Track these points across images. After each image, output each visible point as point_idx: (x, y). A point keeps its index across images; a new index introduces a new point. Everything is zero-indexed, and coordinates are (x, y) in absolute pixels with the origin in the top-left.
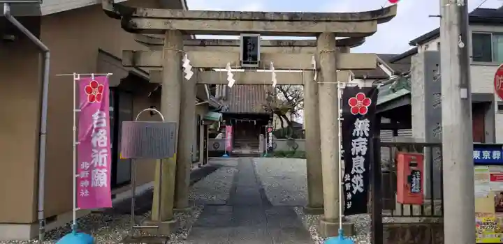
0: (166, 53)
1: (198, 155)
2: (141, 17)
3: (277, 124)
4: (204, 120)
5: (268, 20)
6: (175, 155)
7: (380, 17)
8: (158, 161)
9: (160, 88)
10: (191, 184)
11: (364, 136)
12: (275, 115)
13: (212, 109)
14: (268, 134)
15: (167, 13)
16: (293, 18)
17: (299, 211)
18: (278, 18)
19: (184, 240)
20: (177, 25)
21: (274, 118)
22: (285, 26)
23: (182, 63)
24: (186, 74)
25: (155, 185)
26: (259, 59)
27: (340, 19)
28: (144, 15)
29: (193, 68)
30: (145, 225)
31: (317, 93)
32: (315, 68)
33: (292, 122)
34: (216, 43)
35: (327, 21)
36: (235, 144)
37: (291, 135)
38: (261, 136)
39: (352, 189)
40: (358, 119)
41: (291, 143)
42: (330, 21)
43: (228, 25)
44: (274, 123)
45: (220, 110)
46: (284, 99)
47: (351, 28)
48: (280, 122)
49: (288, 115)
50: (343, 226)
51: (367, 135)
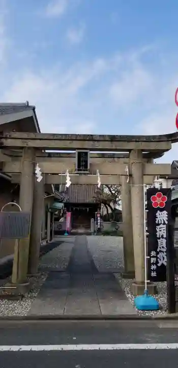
0: (23, 162)
1: (46, 233)
2: (6, 138)
3: (104, 210)
4: (51, 208)
5: (95, 141)
6: (29, 236)
7: (173, 139)
8: (17, 240)
9: (19, 186)
10: (41, 256)
11: (164, 224)
12: (102, 204)
13: (56, 200)
14: (97, 218)
15: (25, 135)
16: (113, 139)
17: (117, 276)
18: (102, 139)
19: (35, 297)
20: (32, 144)
21: (102, 207)
22: (107, 145)
23: (34, 170)
24: (37, 178)
25: (14, 256)
26: (89, 168)
27: (145, 140)
28: (8, 136)
29: (43, 173)
30: (7, 287)
31: (130, 191)
32: (128, 174)
33: (115, 209)
34: (59, 155)
35: (136, 141)
36: (73, 226)
37: (114, 218)
38: (92, 220)
39: (157, 262)
40: (159, 211)
41: (114, 225)
42: (138, 141)
43: (67, 144)
44: (101, 210)
45: (62, 201)
46: (109, 193)
47: (153, 146)
48: (106, 210)
49: (111, 204)
50: (147, 287)
51: (166, 222)
